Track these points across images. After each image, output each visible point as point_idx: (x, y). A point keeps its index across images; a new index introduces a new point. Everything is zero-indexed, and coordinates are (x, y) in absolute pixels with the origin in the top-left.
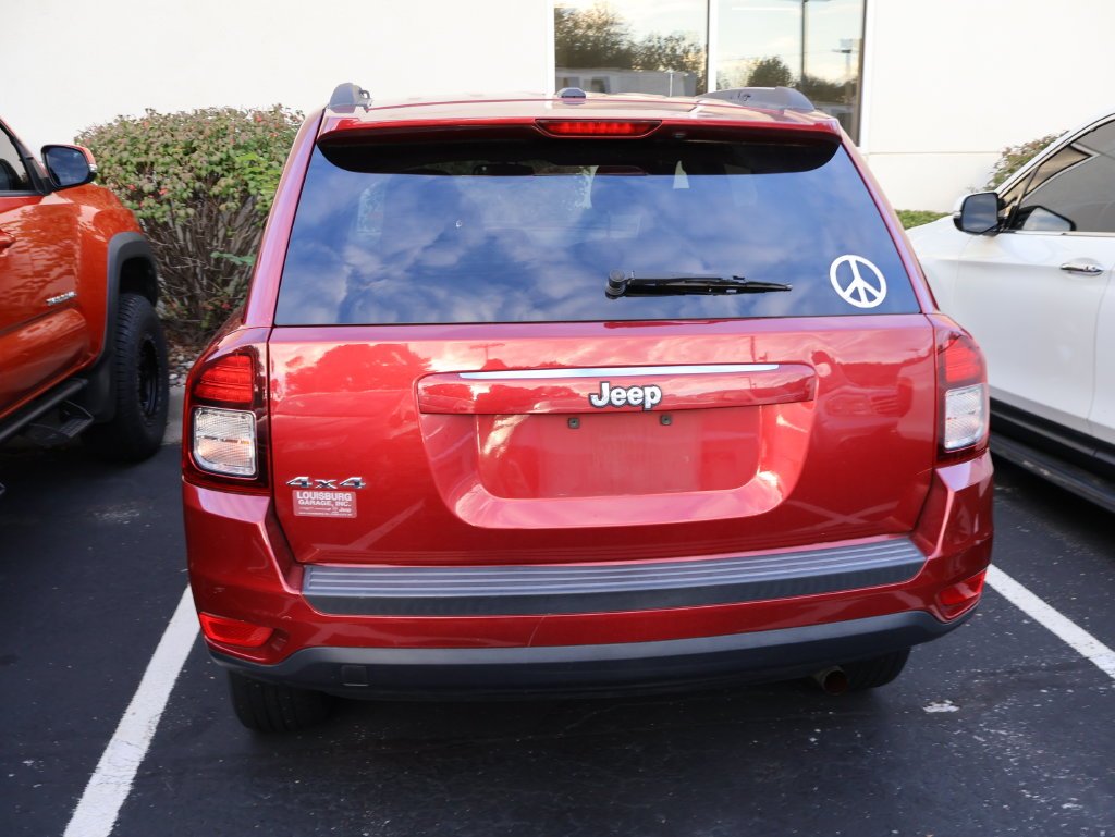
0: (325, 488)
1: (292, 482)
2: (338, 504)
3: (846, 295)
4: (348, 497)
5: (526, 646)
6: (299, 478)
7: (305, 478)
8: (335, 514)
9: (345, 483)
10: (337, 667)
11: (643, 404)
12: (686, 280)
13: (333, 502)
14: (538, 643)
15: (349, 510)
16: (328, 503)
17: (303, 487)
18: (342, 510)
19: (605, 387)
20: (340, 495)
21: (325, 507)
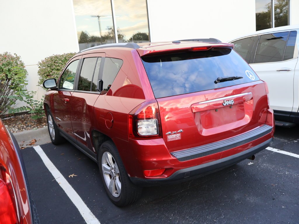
0: (175, 134)
1: (167, 134)
2: (177, 137)
3: (250, 78)
4: (179, 135)
5: (220, 159)
6: (168, 132)
7: (170, 132)
8: (177, 139)
9: (179, 131)
10: (184, 173)
11: (231, 104)
12: (229, 78)
13: (176, 136)
14: (222, 158)
15: (179, 138)
16: (175, 137)
17: (170, 134)
18: (178, 138)
19: (225, 101)
20: (177, 135)
21: (175, 138)
